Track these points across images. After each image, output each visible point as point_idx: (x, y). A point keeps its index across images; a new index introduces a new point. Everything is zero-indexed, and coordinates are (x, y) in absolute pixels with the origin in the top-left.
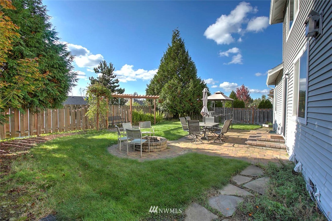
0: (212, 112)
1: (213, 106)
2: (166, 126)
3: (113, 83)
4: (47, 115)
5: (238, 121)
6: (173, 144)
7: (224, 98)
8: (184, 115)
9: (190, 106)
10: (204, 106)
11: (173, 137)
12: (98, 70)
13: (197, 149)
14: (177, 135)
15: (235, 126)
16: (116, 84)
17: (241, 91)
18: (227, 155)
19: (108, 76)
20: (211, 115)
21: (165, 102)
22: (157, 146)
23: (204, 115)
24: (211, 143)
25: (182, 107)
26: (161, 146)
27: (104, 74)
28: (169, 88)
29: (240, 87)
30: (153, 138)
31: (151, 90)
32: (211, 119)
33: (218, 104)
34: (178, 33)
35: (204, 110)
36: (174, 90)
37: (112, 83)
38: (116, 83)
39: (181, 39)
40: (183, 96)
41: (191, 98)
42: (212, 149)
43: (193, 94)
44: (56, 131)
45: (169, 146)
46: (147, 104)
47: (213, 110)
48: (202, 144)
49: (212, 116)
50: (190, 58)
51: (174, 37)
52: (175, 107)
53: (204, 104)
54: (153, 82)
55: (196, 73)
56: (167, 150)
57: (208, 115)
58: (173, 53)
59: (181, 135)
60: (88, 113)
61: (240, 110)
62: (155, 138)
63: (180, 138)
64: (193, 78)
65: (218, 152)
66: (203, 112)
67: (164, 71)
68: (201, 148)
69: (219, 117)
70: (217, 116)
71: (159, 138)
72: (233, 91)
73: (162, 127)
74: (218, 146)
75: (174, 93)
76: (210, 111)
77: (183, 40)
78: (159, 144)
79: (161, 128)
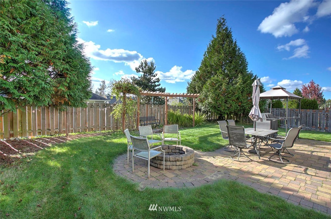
0: (267, 114)
1: (269, 107)
2: (205, 130)
3: (155, 82)
4: (76, 113)
5: (307, 127)
6: (205, 158)
7: (286, 95)
8: (231, 116)
9: (238, 107)
10: (254, 106)
11: (208, 147)
12: (139, 70)
13: (240, 171)
14: (215, 144)
15: (303, 134)
16: (157, 84)
17: (308, 88)
18: (295, 194)
19: (149, 75)
20: (265, 118)
21: (206, 101)
22: (177, 162)
23: (254, 118)
24: (264, 162)
25: (228, 108)
26: (183, 163)
27: (144, 73)
28: (212, 85)
29: (307, 84)
30: (178, 147)
31: (192, 88)
32: (264, 124)
33: (276, 103)
34: (224, 22)
35: (254, 111)
36: (218, 87)
37: (153, 82)
38: (157, 82)
39: (227, 28)
40: (228, 95)
41: (239, 97)
42: (266, 174)
43: (242, 92)
44: (85, 130)
45: (198, 161)
46: (188, 103)
47: (269, 112)
48: (249, 162)
49: (267, 120)
50: (239, 49)
51: (219, 27)
52: (219, 107)
53: (254, 103)
54: (194, 80)
55: (247, 67)
56: (192, 169)
57: (260, 118)
58: (218, 45)
59: (220, 143)
60: (113, 112)
61: (310, 112)
62: (179, 147)
63: (218, 149)
64: (242, 72)
65: (277, 182)
66: (253, 115)
67: (206, 67)
68: (247, 170)
69: (279, 120)
70: (274, 120)
71: (184, 148)
72: (297, 89)
73: (200, 130)
74: (277, 168)
75: (218, 91)
76: (265, 113)
77: (230, 29)
78: (179, 159)
79: (198, 132)
